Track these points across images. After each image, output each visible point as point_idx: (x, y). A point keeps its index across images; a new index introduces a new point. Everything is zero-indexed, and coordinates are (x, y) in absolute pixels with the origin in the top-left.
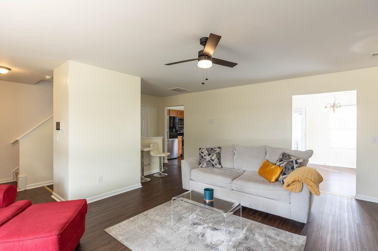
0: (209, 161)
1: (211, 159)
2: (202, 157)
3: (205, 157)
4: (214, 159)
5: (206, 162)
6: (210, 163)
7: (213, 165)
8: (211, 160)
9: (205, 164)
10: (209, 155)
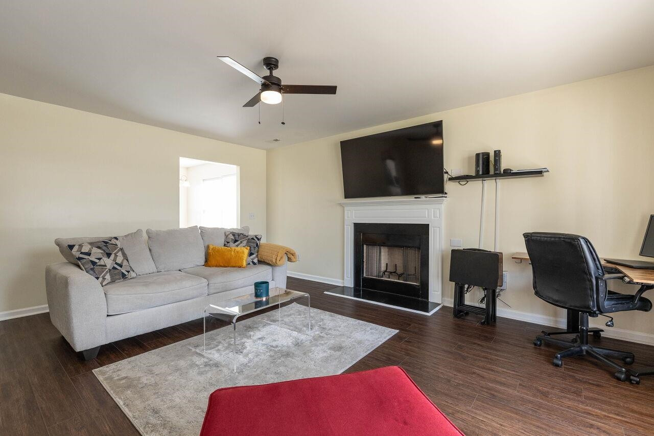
0: (114, 268)
1: (116, 263)
2: (94, 263)
3: (102, 262)
4: (122, 262)
5: (107, 272)
6: (116, 272)
7: (124, 276)
8: (116, 266)
9: (108, 277)
10: (109, 255)
